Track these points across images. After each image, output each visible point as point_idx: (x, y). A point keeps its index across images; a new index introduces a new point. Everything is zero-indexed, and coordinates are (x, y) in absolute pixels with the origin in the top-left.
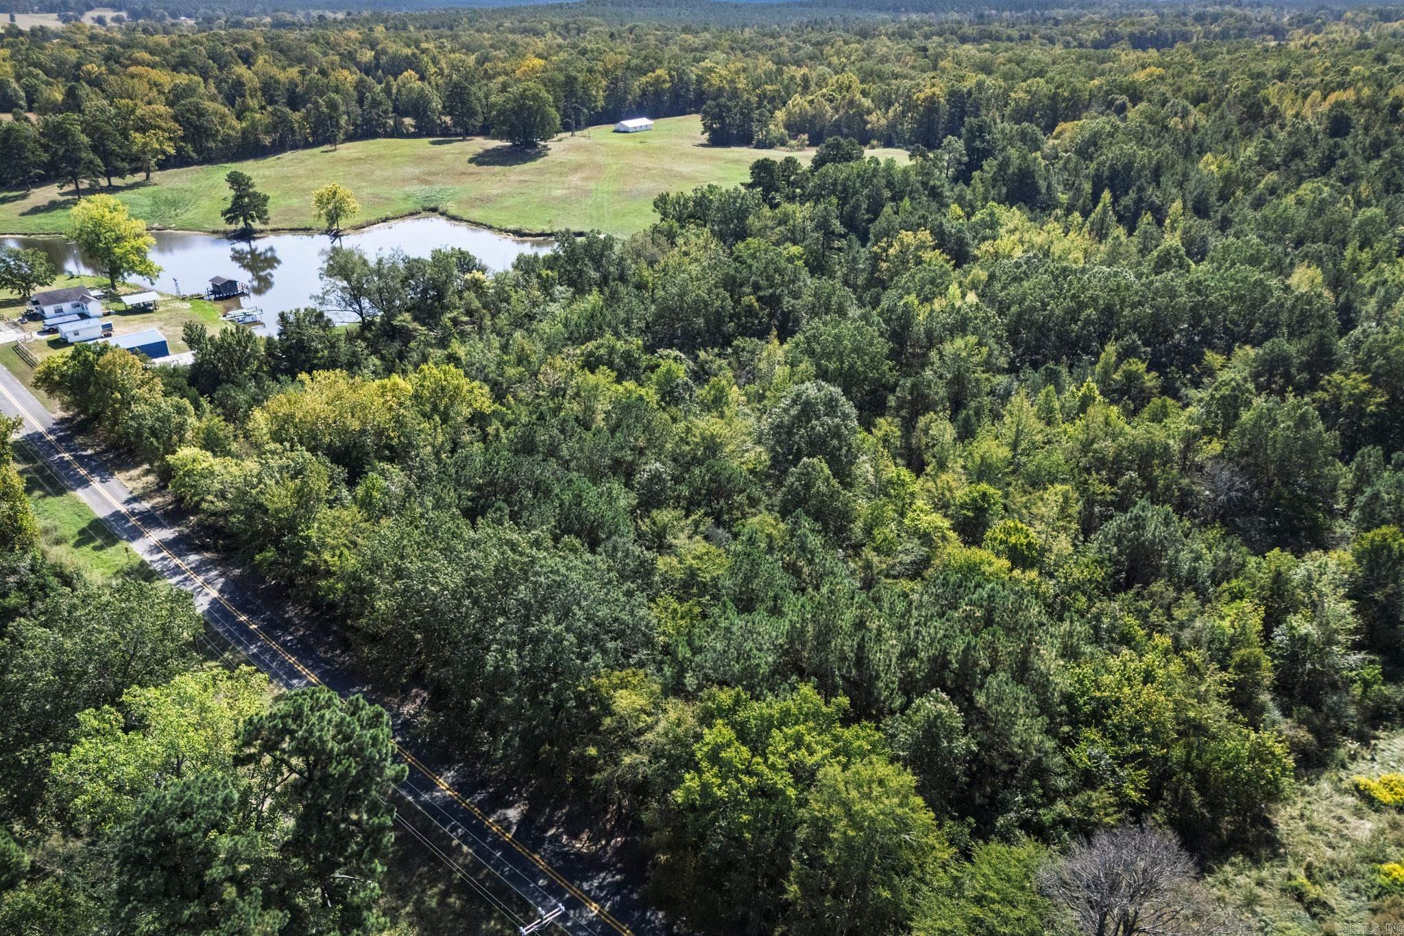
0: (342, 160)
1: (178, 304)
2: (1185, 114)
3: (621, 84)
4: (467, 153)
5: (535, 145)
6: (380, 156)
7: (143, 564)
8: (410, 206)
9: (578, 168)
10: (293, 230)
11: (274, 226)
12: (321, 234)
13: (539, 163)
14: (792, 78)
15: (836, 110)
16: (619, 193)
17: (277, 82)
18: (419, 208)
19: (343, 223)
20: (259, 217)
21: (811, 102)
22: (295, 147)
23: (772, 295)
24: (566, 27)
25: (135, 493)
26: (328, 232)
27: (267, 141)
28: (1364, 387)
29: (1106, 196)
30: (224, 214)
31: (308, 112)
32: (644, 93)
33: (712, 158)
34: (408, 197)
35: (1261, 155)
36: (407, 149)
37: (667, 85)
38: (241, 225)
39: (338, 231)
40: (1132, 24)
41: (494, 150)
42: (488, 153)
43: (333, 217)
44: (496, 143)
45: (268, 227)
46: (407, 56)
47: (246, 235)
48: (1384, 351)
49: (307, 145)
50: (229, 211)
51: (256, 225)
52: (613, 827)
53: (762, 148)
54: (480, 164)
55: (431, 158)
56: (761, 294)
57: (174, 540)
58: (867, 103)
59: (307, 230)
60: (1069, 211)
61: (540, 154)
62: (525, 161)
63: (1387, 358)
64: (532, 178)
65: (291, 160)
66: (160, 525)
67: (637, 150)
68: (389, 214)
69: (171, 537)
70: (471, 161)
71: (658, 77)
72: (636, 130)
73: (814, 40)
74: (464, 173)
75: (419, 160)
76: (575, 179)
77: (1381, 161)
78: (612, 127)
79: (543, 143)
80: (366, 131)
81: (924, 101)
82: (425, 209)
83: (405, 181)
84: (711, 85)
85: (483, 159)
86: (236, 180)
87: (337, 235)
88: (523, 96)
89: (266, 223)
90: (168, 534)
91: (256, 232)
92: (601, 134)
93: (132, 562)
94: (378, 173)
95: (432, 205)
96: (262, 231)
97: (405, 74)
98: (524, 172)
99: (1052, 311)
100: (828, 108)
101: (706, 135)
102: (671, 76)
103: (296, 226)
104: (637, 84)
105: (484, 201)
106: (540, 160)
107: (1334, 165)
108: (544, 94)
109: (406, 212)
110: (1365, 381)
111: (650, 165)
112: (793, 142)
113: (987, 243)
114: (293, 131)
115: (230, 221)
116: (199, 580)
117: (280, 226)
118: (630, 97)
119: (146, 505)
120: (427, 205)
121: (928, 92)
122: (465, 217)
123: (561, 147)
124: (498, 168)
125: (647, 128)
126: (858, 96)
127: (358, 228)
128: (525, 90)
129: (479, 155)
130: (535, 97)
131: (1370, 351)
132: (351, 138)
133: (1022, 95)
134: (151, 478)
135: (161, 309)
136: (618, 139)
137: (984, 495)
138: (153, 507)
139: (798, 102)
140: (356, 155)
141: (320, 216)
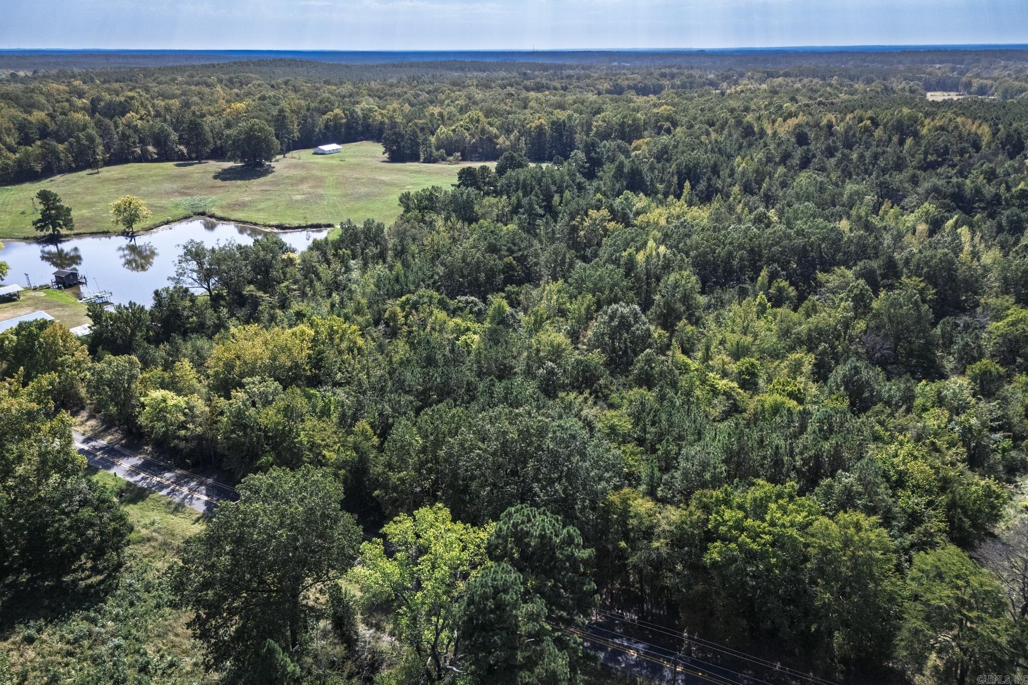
0: (107, 180)
1: (33, 294)
2: (708, 134)
3: (310, 120)
4: (211, 172)
5: (262, 165)
6: (139, 177)
7: (129, 484)
8: (181, 212)
9: (303, 180)
10: (93, 234)
11: (76, 231)
12: (119, 235)
13: (269, 177)
14: (432, 115)
15: (473, 136)
16: (346, 196)
17: (30, 123)
18: (191, 214)
19: (136, 227)
20: (65, 225)
21: (454, 131)
22: (62, 172)
23: (522, 255)
24: (231, 81)
25: (88, 434)
26: (124, 234)
27: (38, 168)
28: (922, 285)
29: (687, 184)
30: (35, 223)
31: (71, 144)
32: (327, 127)
33: (399, 170)
34: (177, 206)
35: (767, 157)
36: (158, 170)
37: (344, 121)
38: (51, 231)
39: (133, 233)
40: (627, 79)
41: (231, 169)
42: (225, 171)
43: (130, 222)
44: (231, 164)
45: (72, 232)
46: (121, 102)
47: (55, 239)
48: (926, 263)
49: (71, 170)
50: (40, 221)
51: (64, 231)
52: (611, 602)
53: (429, 162)
54: (224, 179)
55: (182, 177)
56: (515, 255)
57: (143, 464)
58: (494, 130)
59: (106, 233)
60: (666, 195)
61: (268, 171)
62: (259, 177)
63: (929, 267)
64: (271, 188)
65: (63, 182)
66: (123, 455)
67: (339, 166)
68: (170, 218)
69: (140, 462)
70: (215, 177)
71: (336, 115)
72: (330, 153)
73: (427, 90)
74: (213, 187)
75: (172, 178)
76: (305, 187)
77: (836, 159)
78: (312, 151)
79: (268, 163)
80: (119, 158)
81: (536, 128)
82: (195, 214)
83: (169, 194)
84: (374, 120)
85: (224, 175)
86: (45, 196)
87: (132, 236)
88: (251, 129)
89: (71, 229)
90: (136, 461)
91: (62, 236)
92: (305, 155)
93: (119, 484)
94: (144, 188)
95: (201, 210)
96: (67, 236)
97: (128, 115)
98: (262, 184)
99: (719, 253)
100: (467, 134)
101: (387, 155)
102: (345, 114)
103: (94, 230)
104: (321, 120)
105: (242, 205)
106: (270, 176)
107: (810, 162)
108: (267, 127)
109: (181, 216)
110: (921, 282)
111: (358, 176)
112: (451, 158)
113: (641, 216)
114: (59, 160)
115: (42, 228)
116: (185, 490)
117: (82, 231)
118: (317, 130)
119: (102, 443)
120: (195, 210)
121: (537, 122)
122: (232, 218)
123: (281, 164)
124: (239, 182)
125: (337, 151)
126: (487, 126)
127: (148, 230)
128: (253, 125)
129: (220, 173)
130: (261, 130)
131: (918, 264)
132: (108, 163)
133: (600, 123)
134: (93, 422)
135: (22, 298)
136: (319, 159)
137: (752, 365)
138: (109, 443)
139: (443, 131)
140: (119, 176)
141: (117, 221)
